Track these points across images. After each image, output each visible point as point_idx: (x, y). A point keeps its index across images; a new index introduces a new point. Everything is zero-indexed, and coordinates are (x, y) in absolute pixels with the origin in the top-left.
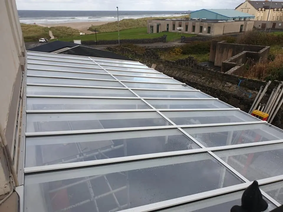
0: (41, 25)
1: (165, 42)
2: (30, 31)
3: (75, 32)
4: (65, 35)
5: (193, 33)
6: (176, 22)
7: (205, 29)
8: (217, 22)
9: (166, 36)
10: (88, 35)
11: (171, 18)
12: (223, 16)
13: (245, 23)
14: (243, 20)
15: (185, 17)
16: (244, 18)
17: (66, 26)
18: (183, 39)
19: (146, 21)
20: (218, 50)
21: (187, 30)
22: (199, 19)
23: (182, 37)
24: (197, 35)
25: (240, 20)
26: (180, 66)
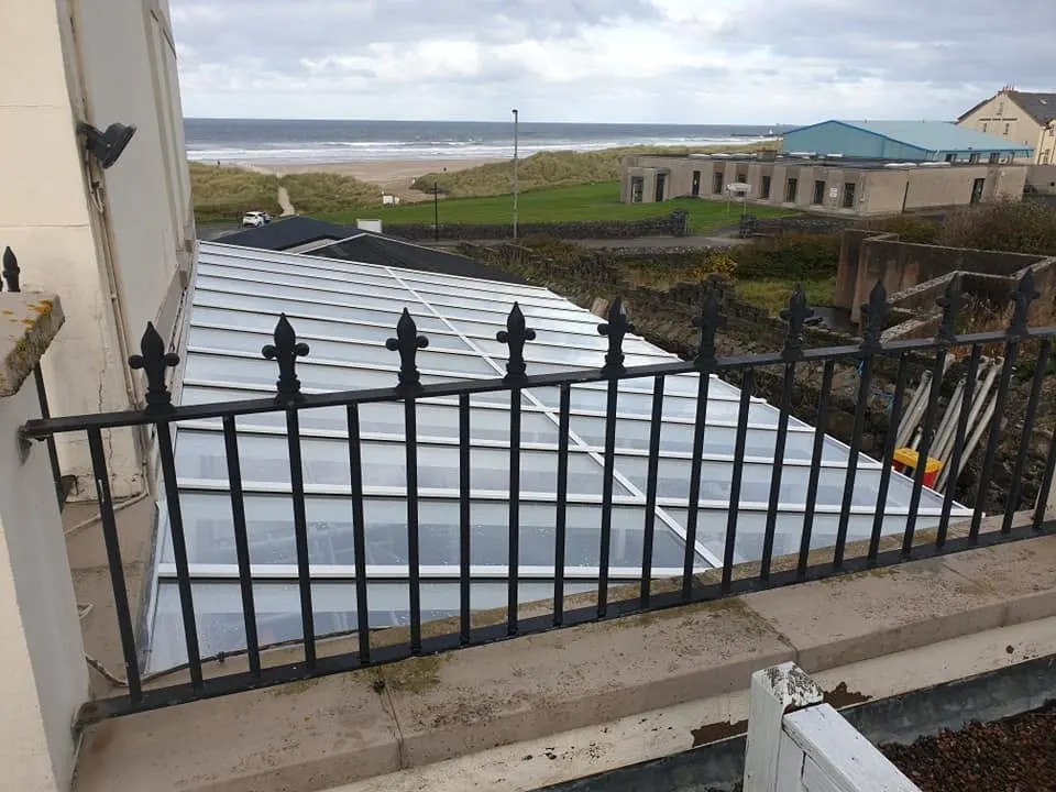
0: (256, 170)
1: (680, 235)
2: (214, 187)
3: (366, 193)
4: (334, 203)
5: (790, 205)
6: (727, 163)
7: (833, 193)
8: (881, 168)
9: (687, 213)
10: (411, 204)
11: (709, 151)
12: (906, 148)
13: (992, 175)
14: (987, 161)
15: (760, 148)
16: (989, 154)
17: (337, 173)
18: (749, 225)
19: (620, 160)
20: (866, 265)
21: (766, 193)
22: (814, 154)
23: (743, 217)
24: (803, 211)
25: (971, 163)
26: (681, 304)
